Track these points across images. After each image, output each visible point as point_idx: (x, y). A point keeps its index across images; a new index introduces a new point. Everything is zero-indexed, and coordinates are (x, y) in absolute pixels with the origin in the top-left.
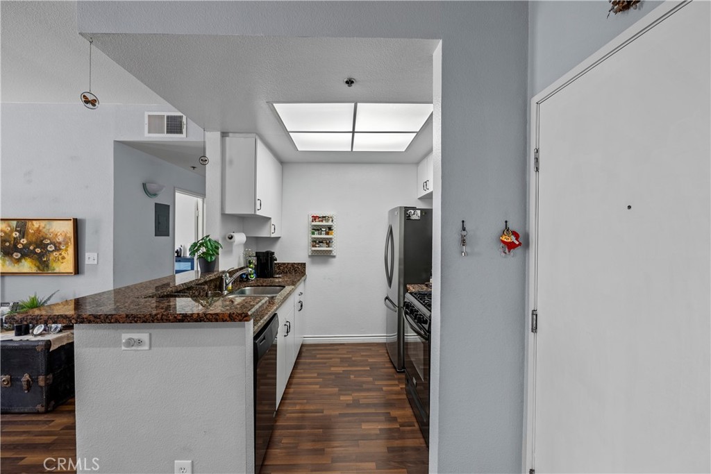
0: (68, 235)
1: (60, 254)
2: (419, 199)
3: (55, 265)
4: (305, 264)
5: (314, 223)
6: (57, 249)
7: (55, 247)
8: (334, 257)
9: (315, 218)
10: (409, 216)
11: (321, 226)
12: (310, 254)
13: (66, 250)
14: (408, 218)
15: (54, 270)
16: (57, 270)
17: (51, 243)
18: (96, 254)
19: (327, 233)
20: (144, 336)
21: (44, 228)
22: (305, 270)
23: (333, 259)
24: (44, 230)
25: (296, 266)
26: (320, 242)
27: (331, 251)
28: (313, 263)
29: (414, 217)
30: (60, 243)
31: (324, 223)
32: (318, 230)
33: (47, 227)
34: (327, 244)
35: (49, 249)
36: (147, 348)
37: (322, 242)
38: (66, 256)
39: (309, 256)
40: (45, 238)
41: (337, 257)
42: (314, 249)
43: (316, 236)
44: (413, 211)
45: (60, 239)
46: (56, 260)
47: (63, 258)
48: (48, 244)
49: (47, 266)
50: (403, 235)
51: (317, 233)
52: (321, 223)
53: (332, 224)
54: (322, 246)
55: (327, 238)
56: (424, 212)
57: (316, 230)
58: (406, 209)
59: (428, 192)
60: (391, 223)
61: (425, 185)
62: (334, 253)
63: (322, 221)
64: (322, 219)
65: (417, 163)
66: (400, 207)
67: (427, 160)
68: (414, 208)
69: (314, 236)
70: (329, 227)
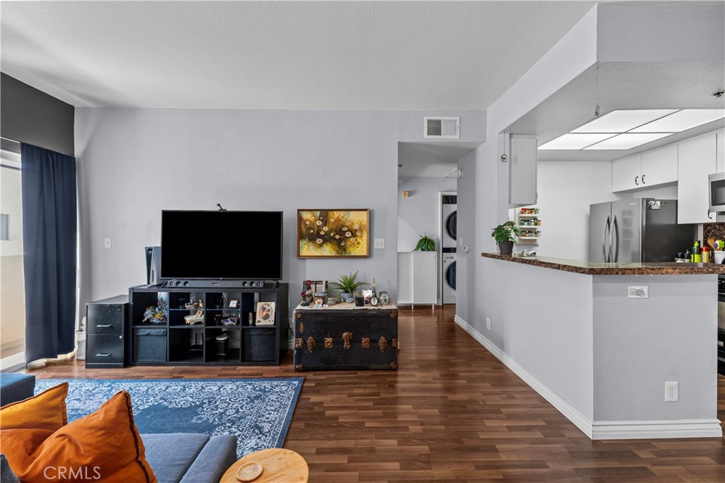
0: (363, 223)
1: (356, 240)
2: (614, 193)
3: (351, 249)
5: (524, 215)
6: (354, 235)
7: (352, 233)
8: (537, 245)
10: (650, 206)
11: (530, 217)
13: (362, 237)
14: (649, 208)
15: (350, 253)
16: (353, 254)
17: (348, 230)
18: (383, 240)
19: (536, 224)
20: (645, 289)
21: (343, 217)
23: (536, 248)
24: (343, 219)
26: (529, 232)
27: (535, 240)
29: (654, 207)
30: (356, 231)
31: (533, 215)
32: (528, 221)
33: (346, 217)
34: (536, 233)
35: (346, 235)
36: (647, 297)
37: (531, 232)
38: (360, 241)
40: (343, 226)
42: (524, 238)
43: (526, 226)
44: (653, 202)
45: (356, 227)
46: (353, 245)
47: (358, 243)
48: (346, 231)
49: (345, 250)
50: (644, 223)
51: (526, 223)
52: (530, 215)
53: (539, 216)
54: (531, 236)
55: (535, 229)
56: (663, 202)
57: (525, 221)
58: (648, 200)
59: (644, 185)
60: (617, 213)
61: (639, 180)
62: (539, 242)
63: (531, 213)
64: (531, 211)
65: (612, 161)
66: (643, 199)
67: (639, 157)
68: (653, 199)
69: (523, 227)
70: (535, 219)
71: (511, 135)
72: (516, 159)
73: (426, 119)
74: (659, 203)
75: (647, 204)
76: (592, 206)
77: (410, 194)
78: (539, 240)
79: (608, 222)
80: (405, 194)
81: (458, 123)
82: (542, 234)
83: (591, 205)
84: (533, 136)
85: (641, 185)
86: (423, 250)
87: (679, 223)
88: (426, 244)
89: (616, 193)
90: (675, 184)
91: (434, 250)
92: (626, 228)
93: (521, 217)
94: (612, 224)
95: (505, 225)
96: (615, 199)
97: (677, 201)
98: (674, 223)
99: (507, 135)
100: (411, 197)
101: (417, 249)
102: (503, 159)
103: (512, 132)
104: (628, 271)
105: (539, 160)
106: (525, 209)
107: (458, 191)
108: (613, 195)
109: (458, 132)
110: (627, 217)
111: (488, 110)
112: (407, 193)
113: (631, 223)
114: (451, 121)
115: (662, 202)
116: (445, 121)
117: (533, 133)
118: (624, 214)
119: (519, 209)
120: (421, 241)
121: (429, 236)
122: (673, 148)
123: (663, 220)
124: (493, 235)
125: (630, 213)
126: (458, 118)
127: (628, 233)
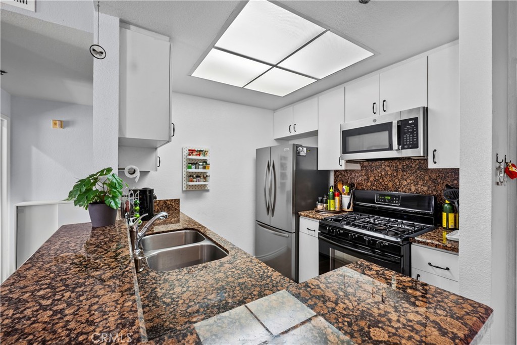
2: (275, 139)
4: (178, 200)
5: (191, 157)
8: (208, 191)
9: (191, 152)
11: (199, 160)
12: (184, 189)
14: (298, 154)
19: (204, 168)
22: (179, 207)
23: (207, 194)
25: (169, 203)
26: (197, 177)
27: (205, 185)
28: (187, 198)
29: (301, 154)
31: (201, 157)
32: (196, 164)
34: (204, 178)
37: (200, 177)
39: (183, 191)
41: (210, 191)
42: (191, 183)
43: (193, 170)
44: (301, 148)
50: (295, 169)
51: (193, 167)
52: (198, 157)
53: (209, 159)
54: (200, 181)
55: (204, 173)
56: (309, 149)
57: (193, 164)
58: (297, 146)
59: (295, 134)
60: (275, 158)
61: (292, 128)
62: (209, 187)
63: (199, 155)
64: (200, 152)
65: (274, 110)
66: (293, 144)
67: (292, 107)
68: (301, 146)
69: (191, 170)
70: (205, 162)
74: (305, 149)
75: (297, 150)
77: (65, 125)
78: (209, 185)
79: (269, 166)
80: (55, 124)
82: (211, 179)
83: (257, 150)
84: (166, 38)
85: (293, 133)
87: (319, 169)
89: (277, 140)
90: (316, 133)
92: (283, 171)
93: (190, 159)
94: (271, 168)
96: (275, 144)
97: (317, 148)
98: (316, 169)
101: (69, 198)
106: (193, 151)
108: (275, 141)
110: (283, 161)
112: (58, 123)
113: (286, 167)
115: (307, 148)
118: (281, 159)
119: (187, 149)
122: (314, 100)
123: (307, 166)
127: (284, 176)
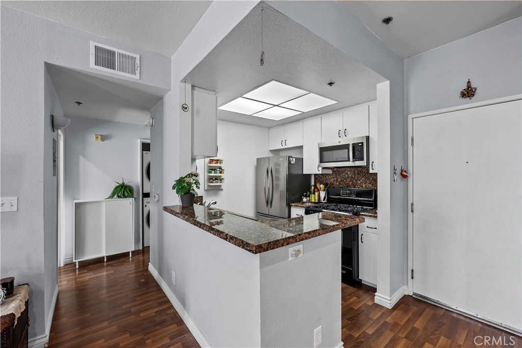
2: (270, 151)
4: (202, 196)
5: (211, 165)
8: (222, 190)
11: (216, 167)
12: (206, 188)
14: (289, 162)
19: (221, 173)
20: (301, 247)
23: (221, 192)
25: (195, 198)
26: (216, 179)
27: (220, 186)
28: (208, 195)
29: (292, 162)
31: (218, 165)
32: (215, 170)
34: (221, 180)
36: (302, 255)
37: (217, 179)
39: (206, 190)
41: (224, 190)
42: (211, 184)
43: (213, 174)
44: (292, 159)
50: (287, 173)
51: (213, 172)
52: (216, 165)
53: (223, 166)
54: (217, 182)
55: (220, 176)
56: (297, 159)
57: (212, 170)
58: (289, 157)
59: (286, 147)
60: (272, 166)
61: (283, 143)
62: (223, 187)
63: (217, 163)
64: (217, 161)
65: (269, 128)
66: (286, 156)
67: (283, 127)
68: (291, 157)
69: (211, 175)
70: (220, 168)
71: (193, 87)
72: (198, 112)
73: (92, 44)
74: (294, 159)
75: (289, 160)
76: (258, 159)
77: (104, 138)
78: (224, 185)
79: (267, 172)
80: (97, 138)
81: (138, 62)
82: (225, 181)
84: (214, 93)
85: (284, 147)
86: (119, 197)
87: (304, 173)
88: (123, 191)
89: (272, 151)
90: (301, 147)
91: (132, 196)
92: (277, 175)
93: (209, 166)
94: (269, 173)
95: (186, 177)
96: (270, 155)
97: (303, 159)
98: (301, 173)
99: (189, 86)
100: (105, 142)
101: (112, 196)
102: (184, 108)
103: (193, 84)
104: (291, 240)
105: (219, 119)
106: (213, 160)
107: (151, 139)
108: (270, 152)
109: (138, 72)
110: (277, 167)
111: (172, 58)
112: (99, 137)
113: (280, 172)
114: (128, 57)
116: (120, 54)
117: (213, 90)
118: (276, 166)
119: (209, 159)
120: (117, 187)
121: (126, 183)
122: (300, 124)
123: (296, 171)
124: (174, 188)
125: (279, 165)
126: (138, 57)
127: (278, 178)
